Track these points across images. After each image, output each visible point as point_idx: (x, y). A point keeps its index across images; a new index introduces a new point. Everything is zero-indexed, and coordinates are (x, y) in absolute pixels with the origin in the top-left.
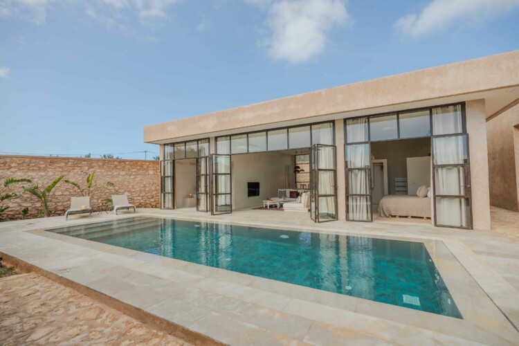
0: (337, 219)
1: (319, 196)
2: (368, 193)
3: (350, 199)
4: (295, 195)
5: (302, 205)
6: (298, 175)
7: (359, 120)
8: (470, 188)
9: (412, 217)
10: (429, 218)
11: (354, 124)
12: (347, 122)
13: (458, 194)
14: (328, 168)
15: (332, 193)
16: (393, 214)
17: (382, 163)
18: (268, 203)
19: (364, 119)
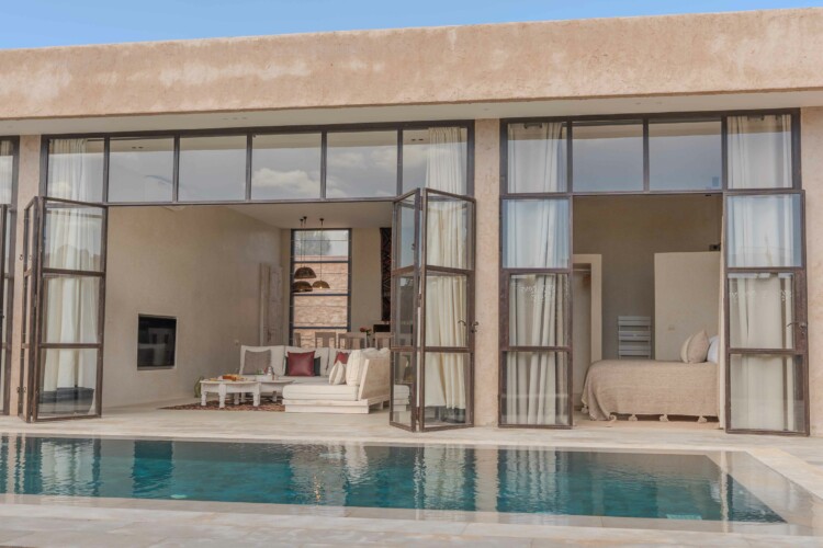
0: (472, 425)
1: (426, 349)
2: (560, 344)
3: (511, 362)
4: (304, 366)
5: (349, 390)
6: (299, 301)
7: (544, 126)
8: (805, 328)
9: (672, 418)
10: (714, 419)
11: (527, 137)
12: (511, 130)
13: (778, 346)
14: (447, 264)
15: (459, 343)
16: (622, 411)
17: (588, 266)
18: (223, 389)
19: (557, 127)
